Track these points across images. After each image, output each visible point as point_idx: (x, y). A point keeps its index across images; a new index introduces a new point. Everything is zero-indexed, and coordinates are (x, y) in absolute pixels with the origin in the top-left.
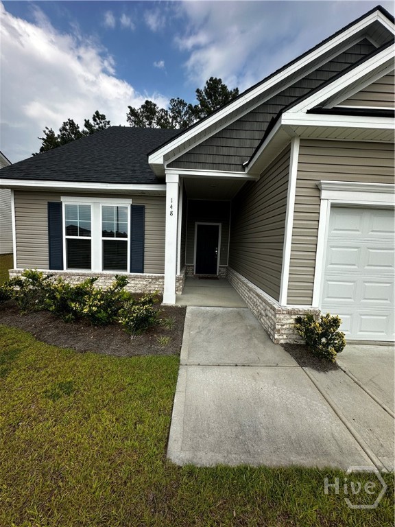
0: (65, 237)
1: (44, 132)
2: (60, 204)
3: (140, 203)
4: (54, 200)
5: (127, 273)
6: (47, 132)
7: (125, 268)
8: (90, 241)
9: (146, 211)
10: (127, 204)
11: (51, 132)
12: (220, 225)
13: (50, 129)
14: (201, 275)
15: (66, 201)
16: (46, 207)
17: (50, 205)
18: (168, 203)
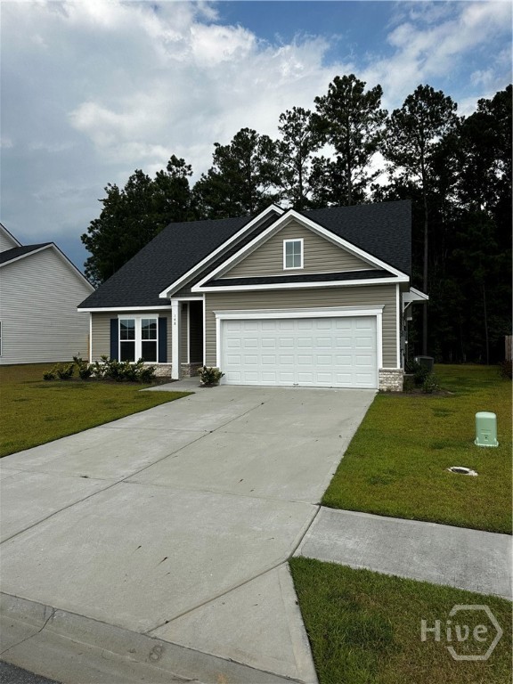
0: (120, 341)
1: (106, 189)
2: (118, 319)
3: (163, 316)
4: (114, 318)
5: (157, 363)
6: (109, 188)
7: (155, 361)
8: (134, 343)
9: (165, 321)
10: (156, 317)
11: (116, 189)
13: (113, 185)
15: (121, 318)
16: (109, 321)
17: (111, 320)
18: (173, 318)
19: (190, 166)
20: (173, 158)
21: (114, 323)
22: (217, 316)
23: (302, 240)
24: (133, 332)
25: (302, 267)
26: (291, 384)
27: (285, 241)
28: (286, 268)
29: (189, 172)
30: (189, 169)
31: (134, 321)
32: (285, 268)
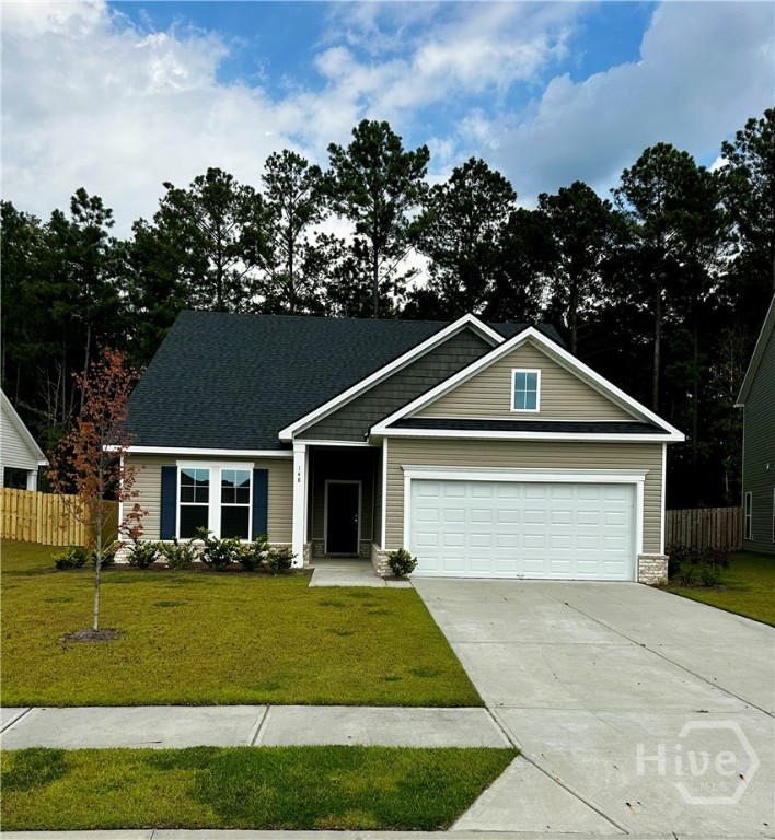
0: (179, 504)
2: (176, 468)
3: (262, 467)
4: (168, 464)
5: (249, 541)
7: (246, 537)
8: (207, 508)
9: (270, 474)
10: (249, 468)
12: (360, 483)
14: (335, 554)
15: (181, 466)
16: (160, 471)
17: (164, 469)
18: (296, 471)
19: (109, 211)
20: (81, 193)
21: (168, 474)
22: (406, 473)
23: (538, 372)
24: (206, 491)
25: (537, 410)
26: (513, 575)
27: (514, 371)
28: (515, 412)
29: (108, 220)
30: (109, 216)
31: (208, 471)
32: (513, 410)
